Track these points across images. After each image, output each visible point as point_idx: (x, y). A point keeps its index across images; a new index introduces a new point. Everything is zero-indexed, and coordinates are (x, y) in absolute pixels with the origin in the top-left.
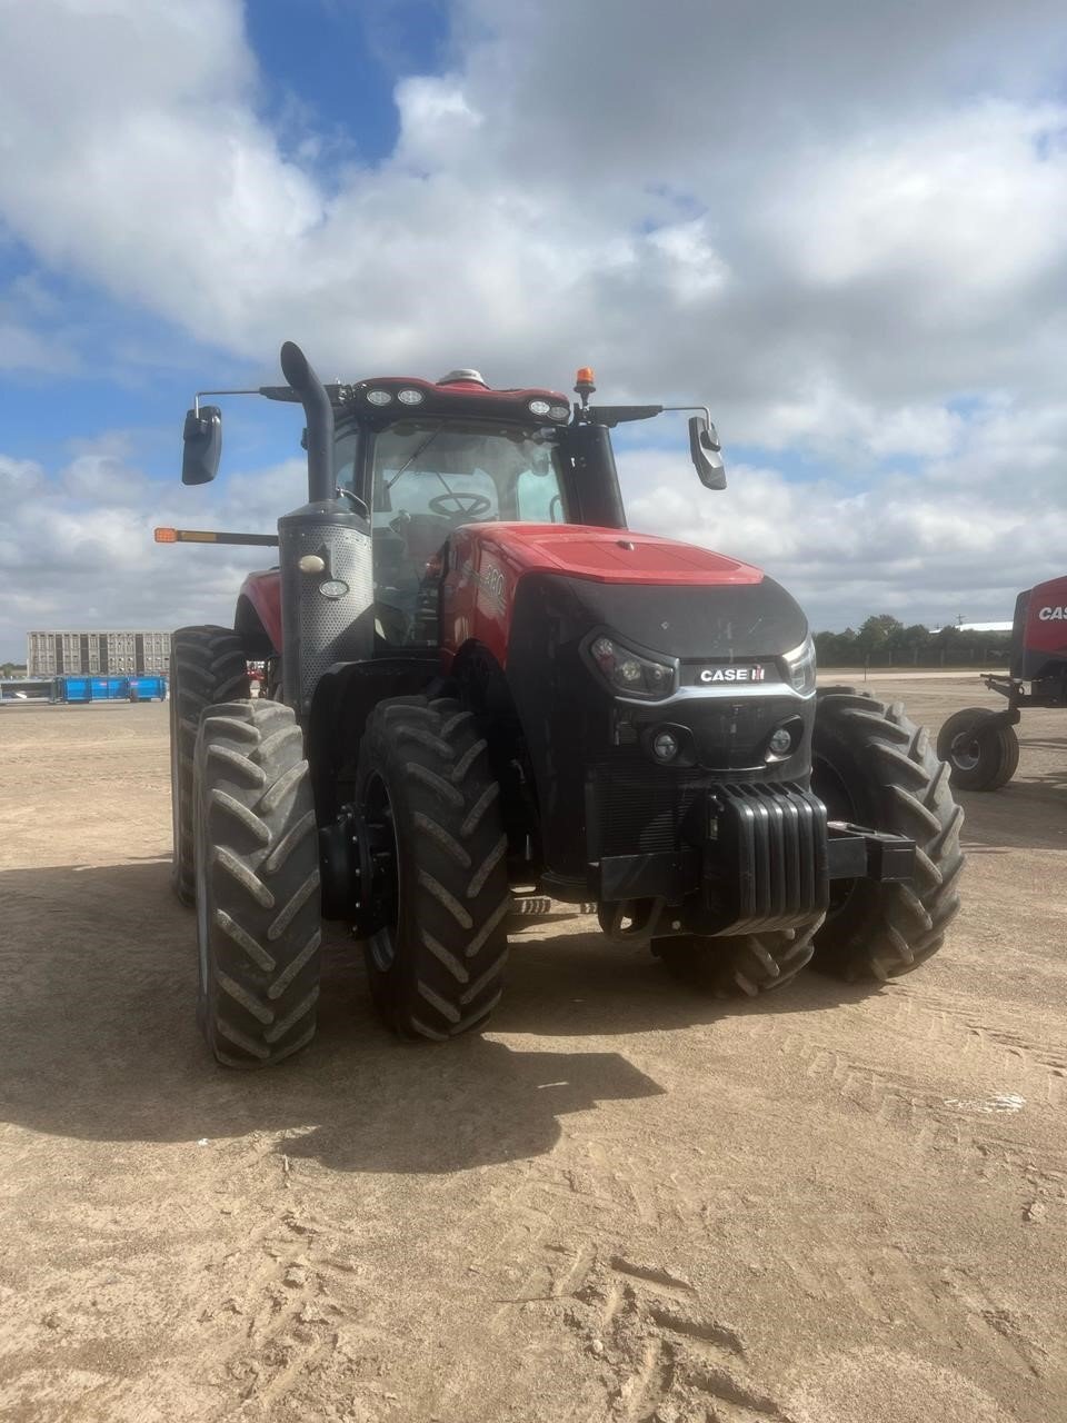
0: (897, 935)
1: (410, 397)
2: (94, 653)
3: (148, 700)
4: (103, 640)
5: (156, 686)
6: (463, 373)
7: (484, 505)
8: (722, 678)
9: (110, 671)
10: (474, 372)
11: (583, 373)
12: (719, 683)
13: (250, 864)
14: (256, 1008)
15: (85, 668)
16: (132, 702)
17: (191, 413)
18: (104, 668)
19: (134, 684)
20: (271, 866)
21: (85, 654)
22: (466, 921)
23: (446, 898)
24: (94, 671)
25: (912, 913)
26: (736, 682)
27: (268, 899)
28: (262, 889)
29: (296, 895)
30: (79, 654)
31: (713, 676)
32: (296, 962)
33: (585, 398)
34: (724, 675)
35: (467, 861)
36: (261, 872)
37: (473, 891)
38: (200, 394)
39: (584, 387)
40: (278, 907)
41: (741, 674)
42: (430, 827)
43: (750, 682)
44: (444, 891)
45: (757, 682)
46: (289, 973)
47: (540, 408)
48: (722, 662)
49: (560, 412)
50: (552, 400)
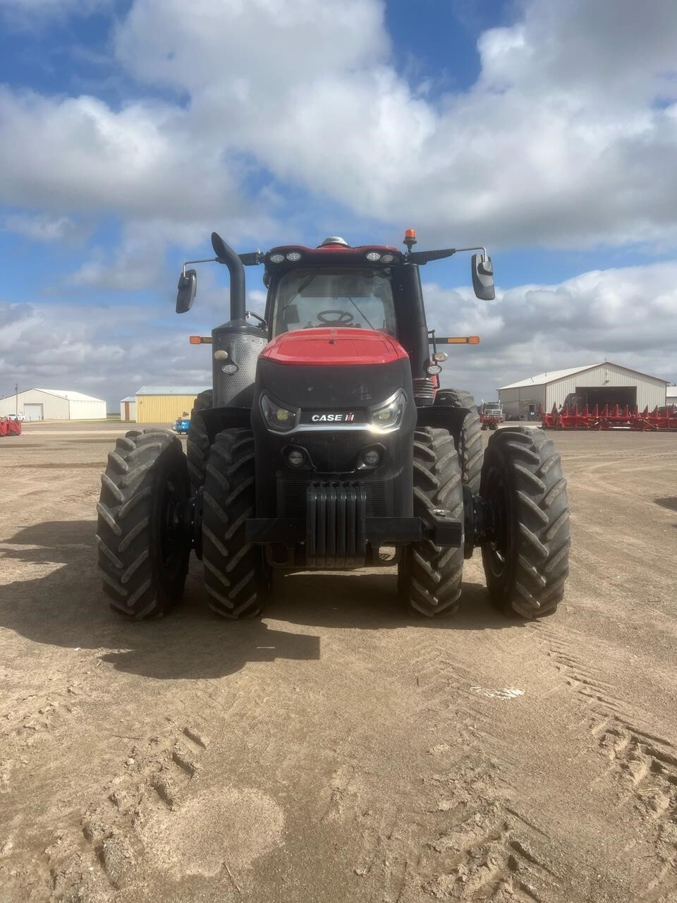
0: (521, 587)
1: (294, 257)
6: (330, 240)
7: (348, 318)
8: (325, 420)
10: (338, 238)
11: (409, 232)
12: (323, 422)
13: (112, 513)
14: (116, 587)
17: (182, 274)
20: (120, 515)
22: (225, 553)
23: (213, 538)
25: (529, 575)
26: (334, 422)
27: (118, 531)
28: (115, 525)
29: (132, 531)
31: (319, 418)
32: (133, 565)
33: (409, 247)
34: (327, 418)
35: (225, 519)
36: (116, 518)
37: (228, 536)
38: (187, 263)
39: (409, 241)
40: (124, 535)
41: (337, 418)
42: (209, 499)
43: (343, 422)
44: (212, 534)
45: (349, 422)
46: (130, 570)
47: (374, 256)
48: (327, 411)
49: (389, 258)
50: (382, 251)
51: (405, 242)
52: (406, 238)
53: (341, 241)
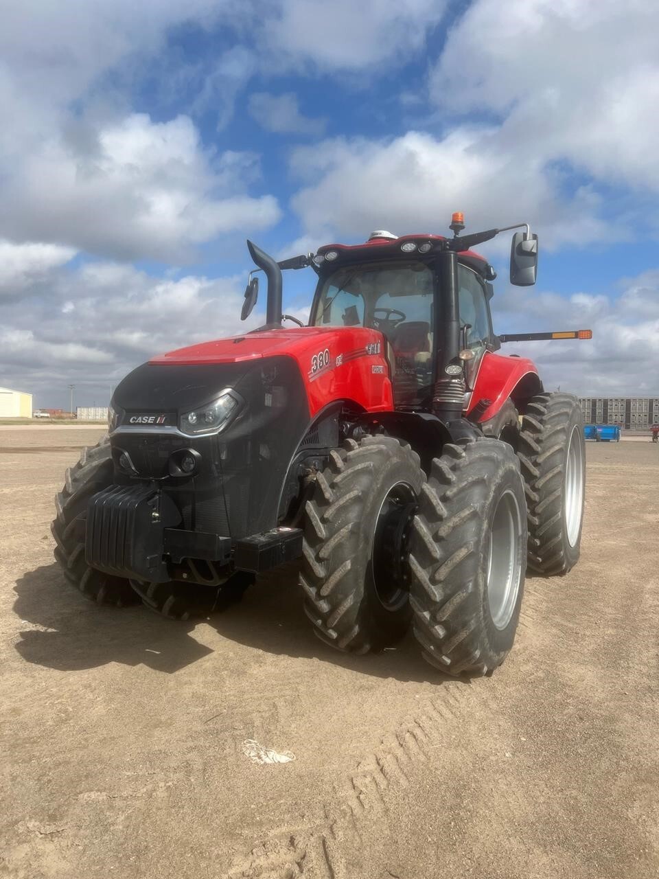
1: (332, 256)
2: (599, 411)
3: (608, 441)
4: (605, 402)
5: (613, 432)
8: (140, 421)
9: (609, 422)
10: (383, 231)
11: (456, 216)
12: (138, 424)
15: (594, 419)
16: (597, 441)
18: (605, 420)
19: (599, 430)
21: (594, 411)
24: (599, 421)
26: (147, 424)
30: (590, 411)
31: (136, 420)
33: (456, 233)
34: (142, 419)
39: (456, 226)
43: (155, 424)
45: (160, 425)
47: (409, 247)
48: (144, 412)
49: (427, 247)
50: (419, 241)
51: (451, 227)
52: (453, 222)
53: (386, 234)
